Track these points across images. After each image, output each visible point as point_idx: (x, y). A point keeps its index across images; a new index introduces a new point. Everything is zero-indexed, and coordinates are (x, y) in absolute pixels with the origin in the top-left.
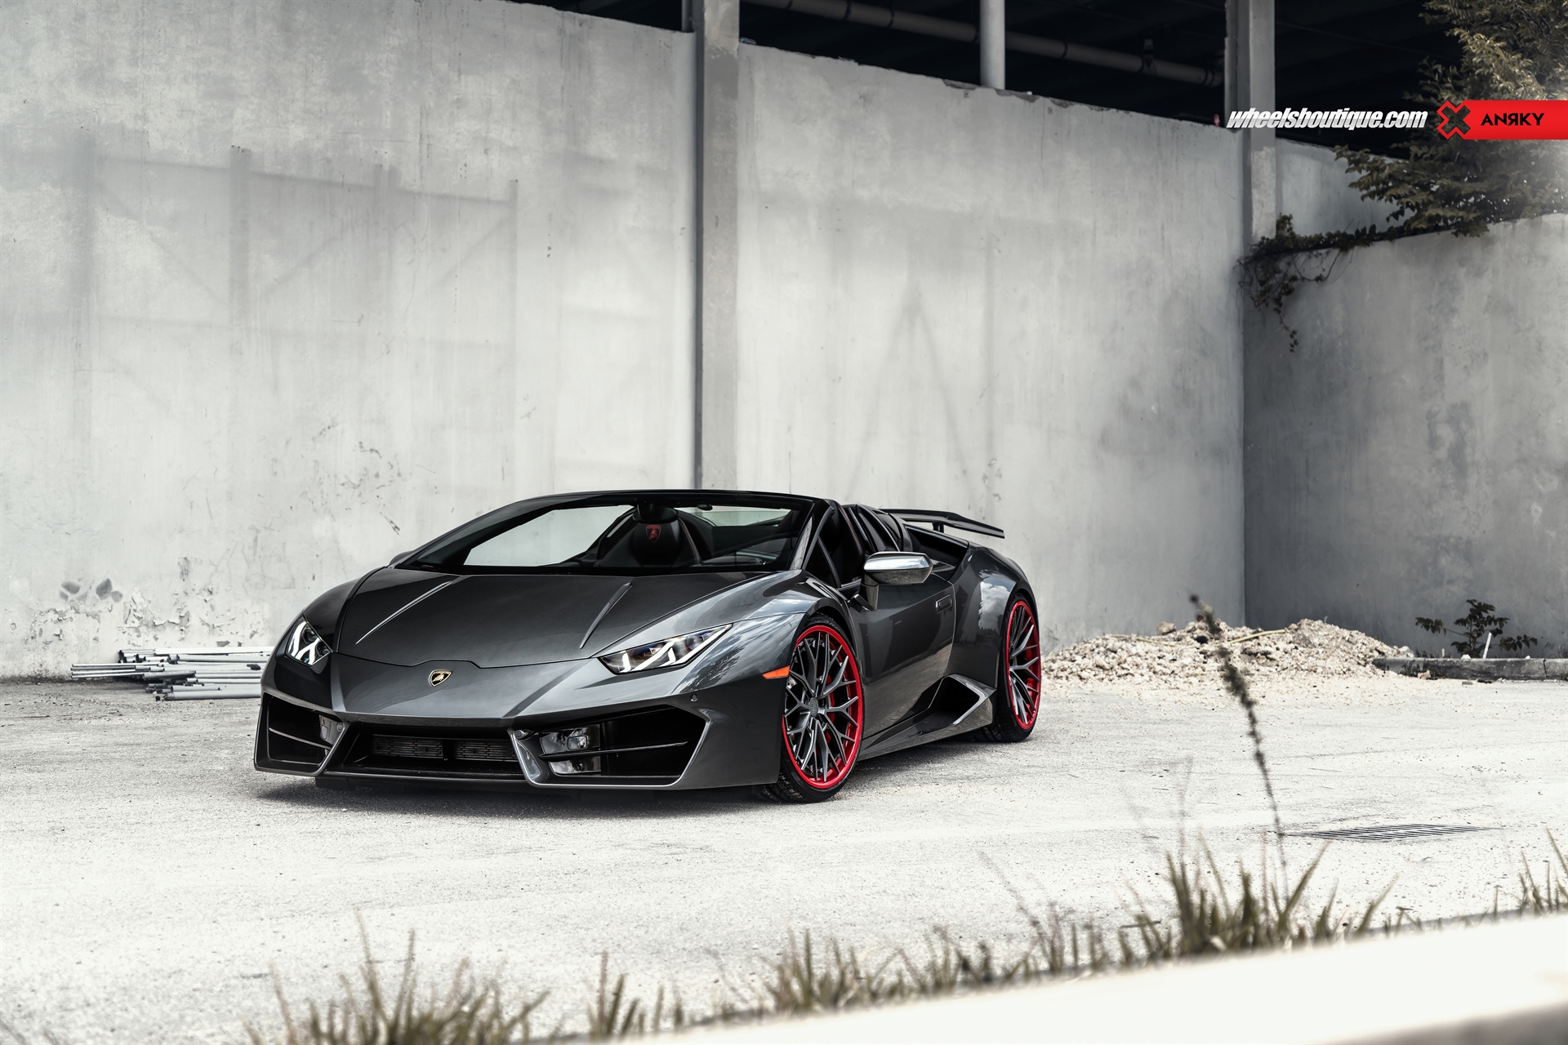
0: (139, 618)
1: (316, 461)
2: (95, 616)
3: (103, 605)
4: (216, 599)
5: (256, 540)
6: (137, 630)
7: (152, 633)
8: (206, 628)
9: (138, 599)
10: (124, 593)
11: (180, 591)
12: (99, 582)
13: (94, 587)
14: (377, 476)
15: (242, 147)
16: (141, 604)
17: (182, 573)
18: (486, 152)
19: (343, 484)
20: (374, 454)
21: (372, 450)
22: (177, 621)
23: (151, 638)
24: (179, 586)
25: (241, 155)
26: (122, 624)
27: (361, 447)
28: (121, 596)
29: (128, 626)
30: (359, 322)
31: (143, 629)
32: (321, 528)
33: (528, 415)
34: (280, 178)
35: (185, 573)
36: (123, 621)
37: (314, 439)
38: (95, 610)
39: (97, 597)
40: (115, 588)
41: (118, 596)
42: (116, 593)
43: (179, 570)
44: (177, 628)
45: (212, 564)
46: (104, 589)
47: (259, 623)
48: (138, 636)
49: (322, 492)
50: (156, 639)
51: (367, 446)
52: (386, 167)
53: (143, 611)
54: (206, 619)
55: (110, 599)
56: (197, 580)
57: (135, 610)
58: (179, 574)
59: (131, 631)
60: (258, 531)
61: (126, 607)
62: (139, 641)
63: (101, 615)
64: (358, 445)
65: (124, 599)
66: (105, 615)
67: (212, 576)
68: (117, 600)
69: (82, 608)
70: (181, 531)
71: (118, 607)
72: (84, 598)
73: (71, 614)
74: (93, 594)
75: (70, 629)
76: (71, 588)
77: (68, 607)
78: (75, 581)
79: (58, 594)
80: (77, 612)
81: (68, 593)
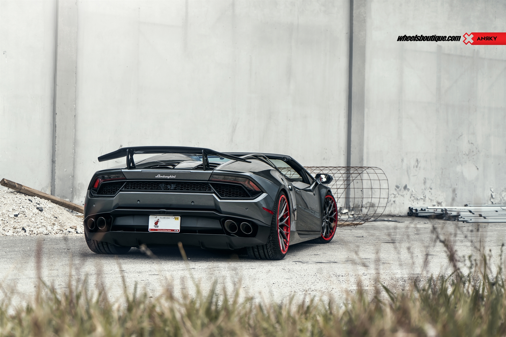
0: (414, 197)
1: (457, 147)
2: (403, 196)
3: (405, 192)
4: (432, 191)
5: (442, 172)
6: (413, 200)
7: (417, 202)
8: (430, 201)
9: (414, 191)
10: (410, 188)
11: (423, 188)
12: (404, 185)
13: (403, 187)
14: (473, 152)
19: (464, 154)
20: (472, 145)
22: (423, 198)
23: (416, 203)
24: (423, 187)
25: (439, 48)
26: (409, 199)
29: (411, 199)
30: (468, 101)
31: (415, 200)
32: (459, 168)
34: (449, 55)
35: (425, 183)
36: (410, 197)
37: (457, 139)
38: (403, 194)
39: (404, 190)
40: (408, 187)
41: (408, 190)
43: (423, 182)
44: (423, 200)
45: (431, 180)
46: (405, 187)
47: (443, 199)
49: (459, 157)
50: (418, 203)
51: (470, 142)
53: (414, 194)
54: (430, 198)
55: (407, 191)
56: (428, 185)
59: (412, 201)
60: (443, 169)
62: (414, 204)
64: (468, 142)
65: (410, 191)
66: (405, 196)
67: (431, 184)
69: (400, 193)
70: (424, 169)
71: (409, 193)
72: (400, 190)
73: (397, 195)
74: (403, 189)
75: (397, 199)
76: (397, 187)
77: (397, 193)
78: (398, 185)
79: (394, 189)
80: (399, 194)
81: (397, 189)
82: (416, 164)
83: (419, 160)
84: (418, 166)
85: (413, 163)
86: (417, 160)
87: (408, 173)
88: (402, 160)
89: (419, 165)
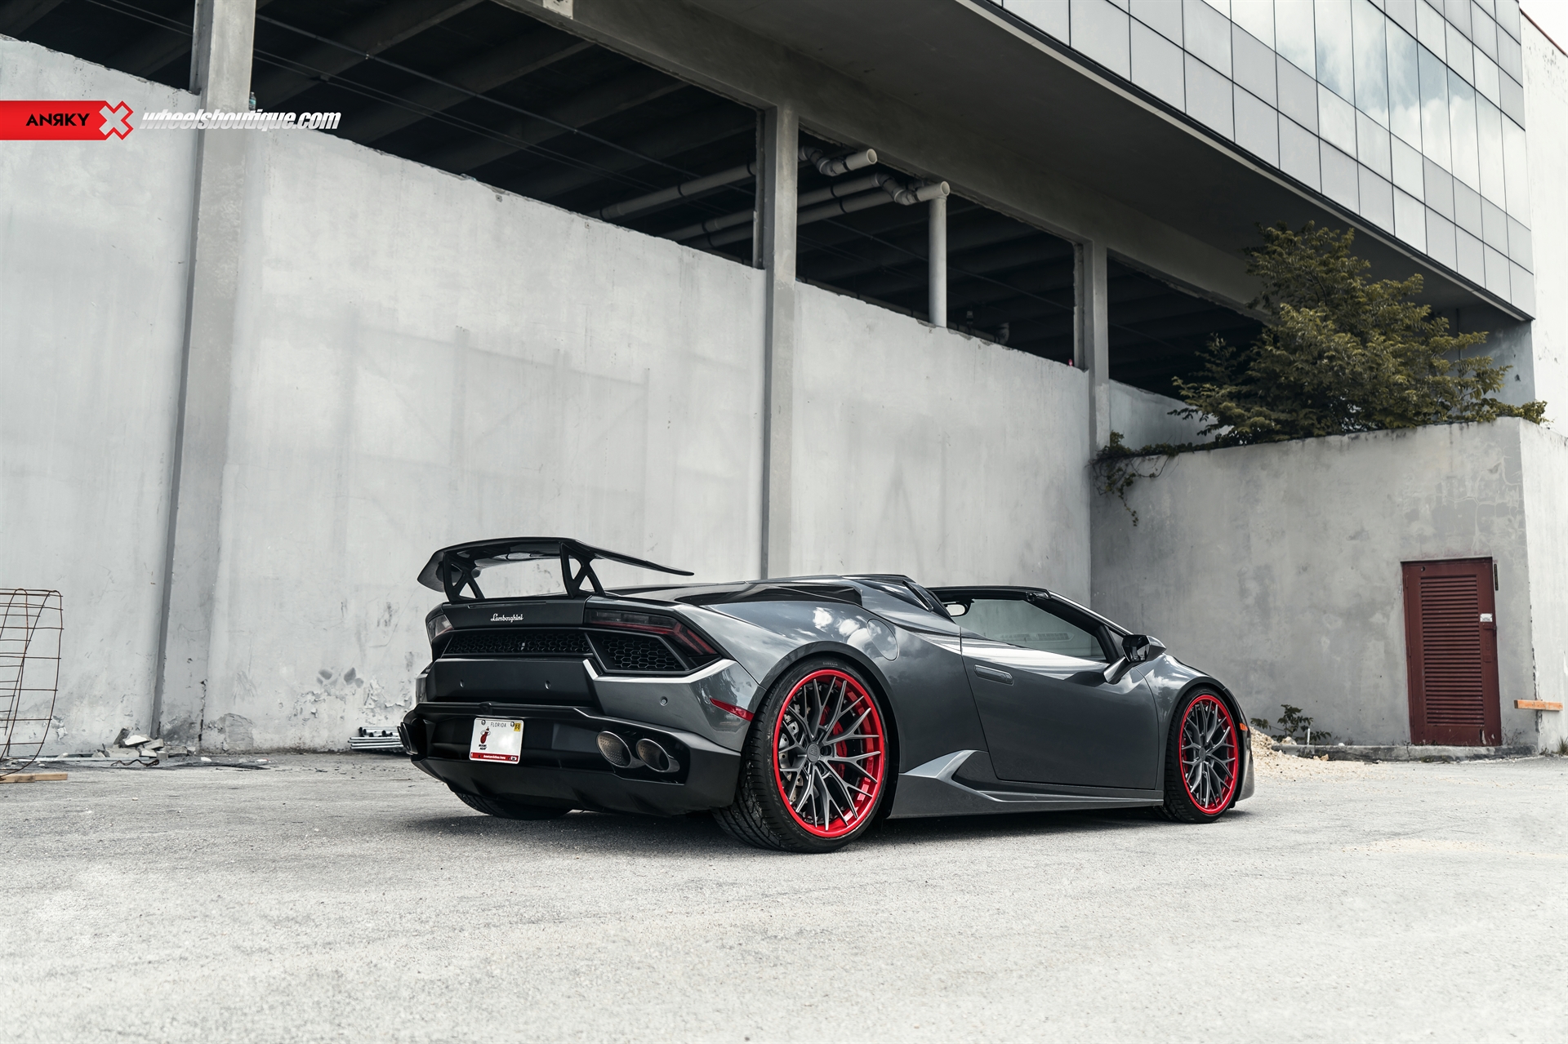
0: (375, 701)
1: (506, 578)
2: (342, 698)
3: (349, 689)
6: (373, 711)
7: (384, 714)
9: (375, 686)
10: (364, 680)
11: (405, 680)
12: (346, 671)
13: (343, 674)
15: (464, 327)
16: (376, 689)
17: (408, 665)
18: (629, 345)
20: (547, 574)
21: (545, 571)
22: (402, 704)
23: (383, 717)
24: (405, 675)
25: (462, 333)
26: (362, 705)
27: (538, 568)
28: (362, 682)
29: (366, 707)
30: (540, 470)
31: (378, 710)
33: (652, 549)
36: (363, 702)
38: (342, 693)
39: (345, 682)
40: (358, 675)
41: (360, 682)
42: (359, 679)
43: (405, 662)
44: (403, 710)
46: (350, 676)
48: (374, 716)
50: (387, 719)
51: (542, 567)
52: (562, 352)
53: (378, 695)
55: (354, 685)
57: (372, 695)
58: (405, 666)
59: (368, 711)
61: (365, 692)
62: (374, 720)
63: (347, 697)
64: (536, 567)
65: (364, 685)
66: (350, 698)
68: (359, 686)
69: (333, 691)
70: (408, 630)
71: (360, 691)
72: (334, 683)
73: (324, 696)
74: (342, 680)
75: (323, 708)
76: (326, 675)
77: (323, 690)
78: (329, 670)
79: (315, 679)
80: (329, 695)
81: (323, 679)
82: (387, 616)
83: (394, 607)
84: (390, 621)
85: (376, 612)
86: (389, 608)
87: (359, 639)
88: (344, 606)
89: (394, 620)
